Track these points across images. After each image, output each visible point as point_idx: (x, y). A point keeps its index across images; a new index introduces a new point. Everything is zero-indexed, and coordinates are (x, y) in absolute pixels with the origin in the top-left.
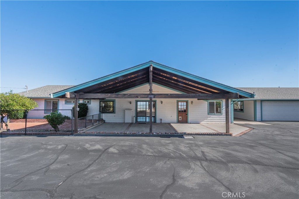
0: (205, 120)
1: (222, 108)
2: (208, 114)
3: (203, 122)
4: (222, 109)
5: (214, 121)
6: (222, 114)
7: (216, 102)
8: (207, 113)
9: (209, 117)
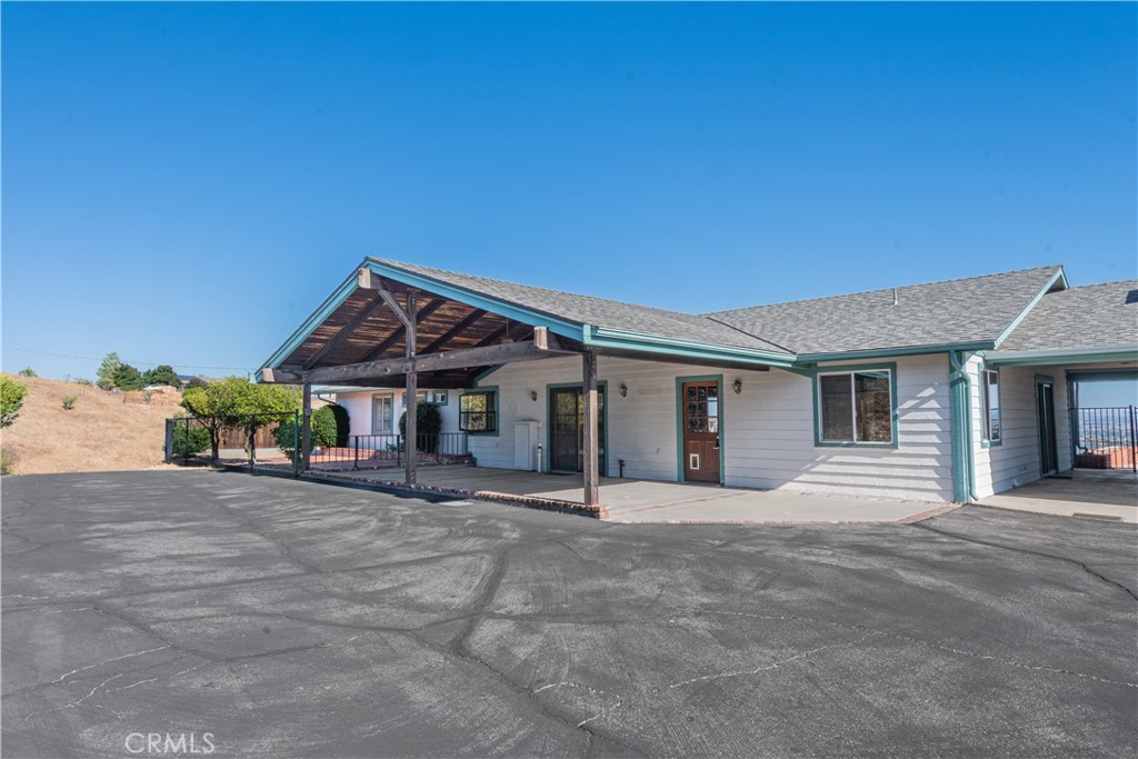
0: (800, 473)
1: (895, 407)
2: (817, 444)
3: (789, 486)
4: (896, 417)
5: (850, 480)
6: (895, 446)
7: (856, 375)
8: (812, 437)
9: (823, 462)
